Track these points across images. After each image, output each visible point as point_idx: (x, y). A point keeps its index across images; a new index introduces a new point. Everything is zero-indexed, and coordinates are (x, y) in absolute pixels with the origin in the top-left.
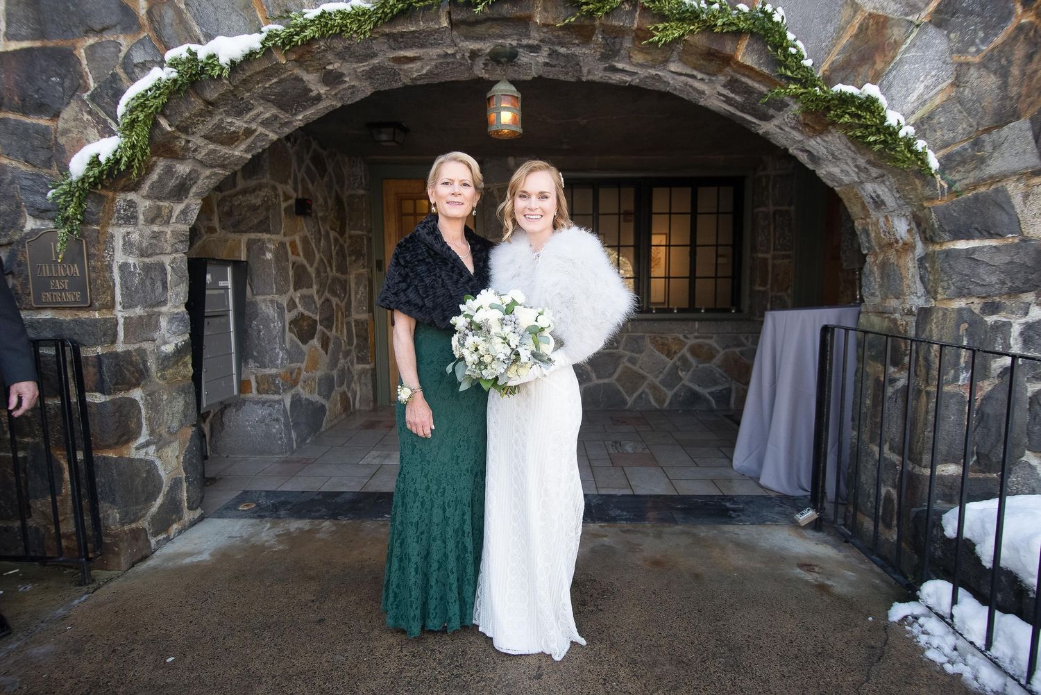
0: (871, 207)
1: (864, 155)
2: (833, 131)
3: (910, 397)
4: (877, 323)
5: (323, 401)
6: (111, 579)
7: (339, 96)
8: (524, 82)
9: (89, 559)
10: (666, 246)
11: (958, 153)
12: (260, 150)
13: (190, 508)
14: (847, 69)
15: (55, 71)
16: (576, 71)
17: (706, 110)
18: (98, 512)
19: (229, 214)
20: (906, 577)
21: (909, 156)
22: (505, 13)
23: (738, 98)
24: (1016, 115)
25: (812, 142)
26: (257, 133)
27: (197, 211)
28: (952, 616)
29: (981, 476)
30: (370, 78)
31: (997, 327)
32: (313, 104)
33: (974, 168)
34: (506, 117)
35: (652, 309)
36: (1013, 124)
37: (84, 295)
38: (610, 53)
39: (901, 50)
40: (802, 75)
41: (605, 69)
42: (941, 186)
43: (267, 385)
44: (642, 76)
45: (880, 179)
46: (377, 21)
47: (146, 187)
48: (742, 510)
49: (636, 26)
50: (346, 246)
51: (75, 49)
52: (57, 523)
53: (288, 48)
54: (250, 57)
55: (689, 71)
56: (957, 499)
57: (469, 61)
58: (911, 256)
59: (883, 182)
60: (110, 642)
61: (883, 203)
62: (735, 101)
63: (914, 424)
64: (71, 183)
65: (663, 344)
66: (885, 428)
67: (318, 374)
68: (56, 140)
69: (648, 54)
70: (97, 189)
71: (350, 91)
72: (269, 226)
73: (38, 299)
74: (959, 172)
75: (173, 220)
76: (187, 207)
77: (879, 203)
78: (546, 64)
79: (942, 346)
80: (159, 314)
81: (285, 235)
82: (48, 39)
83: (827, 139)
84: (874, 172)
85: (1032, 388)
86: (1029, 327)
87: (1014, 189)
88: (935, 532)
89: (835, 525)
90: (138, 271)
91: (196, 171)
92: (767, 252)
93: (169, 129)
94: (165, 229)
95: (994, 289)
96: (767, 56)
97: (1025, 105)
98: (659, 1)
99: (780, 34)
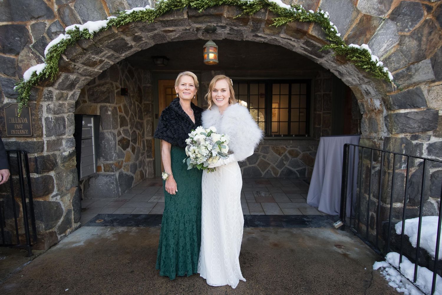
0: (364, 95)
1: (362, 73)
2: (349, 63)
3: (382, 175)
4: (367, 143)
5: (132, 175)
6: (40, 254)
7: (140, 46)
8: (219, 40)
9: (31, 246)
10: (278, 108)
11: (401, 73)
12: (106, 69)
13: (75, 222)
14: (355, 37)
15: (17, 35)
16: (241, 36)
18: (35, 225)
19: (92, 95)
20: (380, 250)
21: (381, 74)
22: (211, 13)
23: (309, 49)
24: (424, 57)
25: (340, 67)
26: (105, 62)
27: (79, 95)
28: (400, 268)
29: (411, 208)
30: (154, 39)
31: (417, 145)
32: (129, 49)
33: (407, 80)
34: (211, 56)
35: (272, 135)
36: (423, 61)
37: (29, 131)
38: (255, 29)
39: (377, 30)
40: (336, 40)
41: (253, 36)
42: (394, 87)
43: (108, 168)
44: (269, 39)
45: (368, 83)
46: (157, 15)
47: (56, 85)
48: (311, 222)
49: (266, 18)
50: (142, 108)
51: (26, 25)
52: (17, 230)
53: (118, 26)
54: (102, 30)
55: (289, 37)
56: (401, 217)
57: (196, 32)
58: (382, 115)
59: (370, 84)
60: (40, 282)
61: (370, 93)
62: (308, 50)
63: (383, 186)
64: (24, 83)
65: (277, 150)
66: (371, 188)
67: (130, 163)
68: (18, 65)
69: (271, 30)
70: (36, 86)
71: (145, 44)
72: (109, 100)
73: (9, 133)
74: (401, 81)
75: (68, 98)
76: (74, 93)
77: (368, 93)
78: (228, 34)
79: (395, 154)
80: (62, 139)
81: (116, 104)
82: (14, 21)
83: (346, 66)
84: (366, 80)
85: (432, 171)
86: (430, 145)
87: (424, 88)
88: (392, 232)
89: (350, 228)
90: (53, 121)
91: (78, 78)
92: (321, 111)
93: (67, 60)
94: (65, 102)
95: (416, 130)
96: (322, 32)
97: (428, 53)
98: (276, 8)
99: (327, 23)
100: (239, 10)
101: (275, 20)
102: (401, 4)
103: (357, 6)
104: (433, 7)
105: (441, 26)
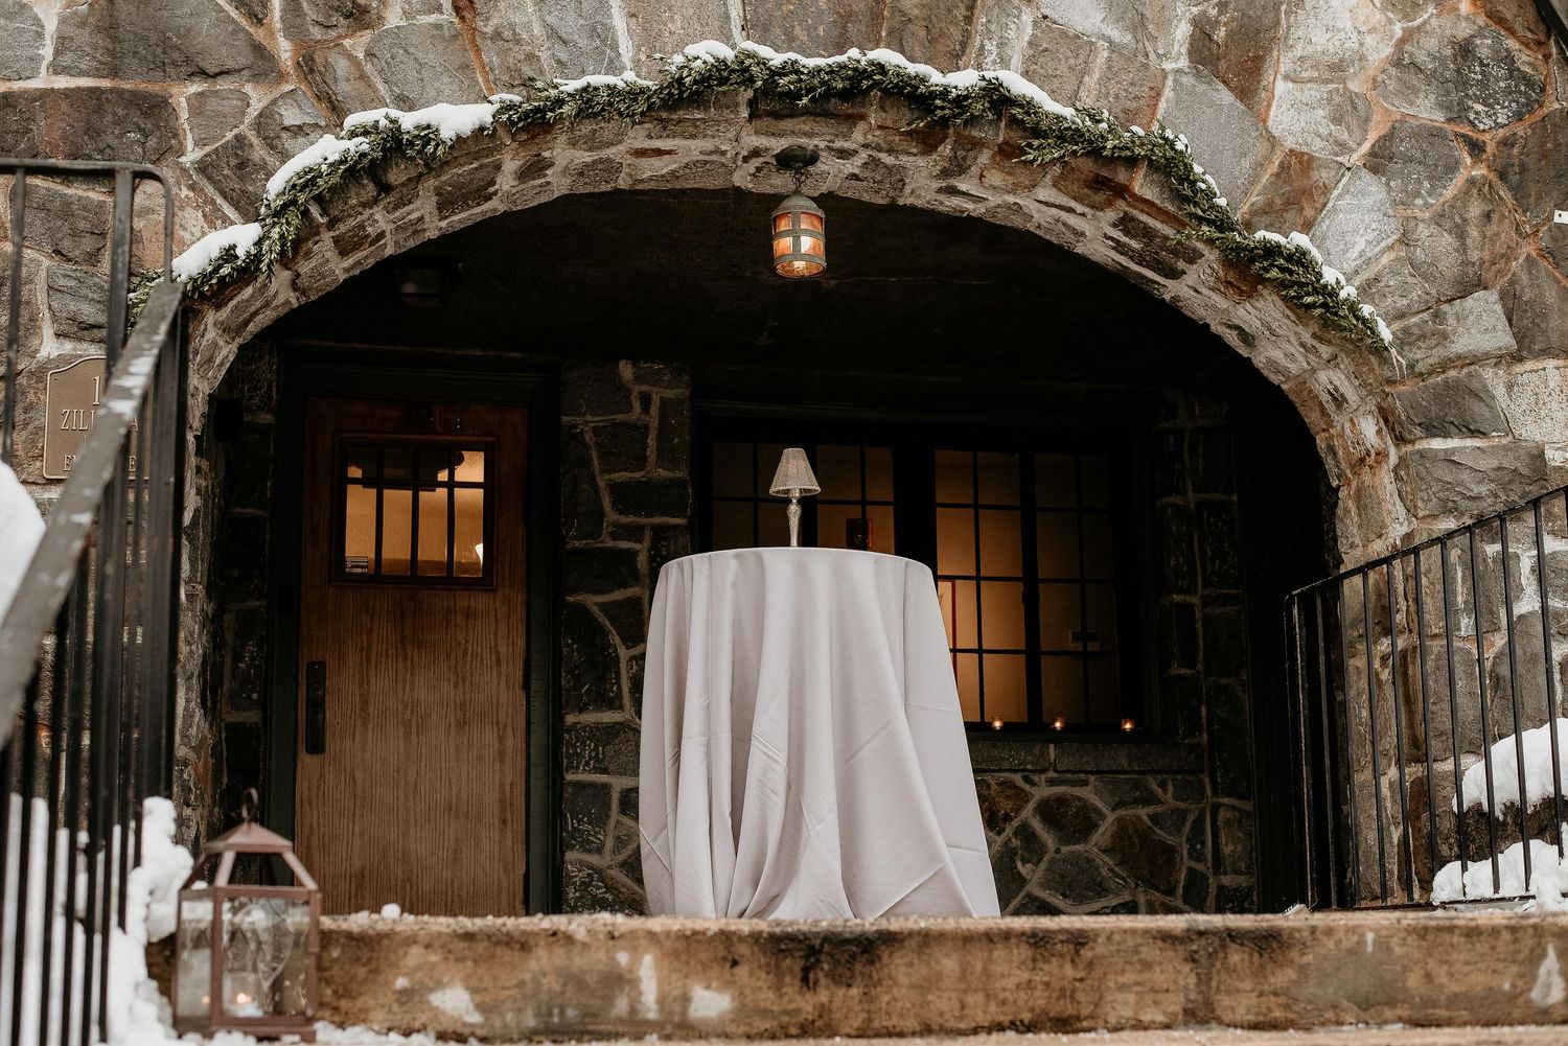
0: (1331, 408)
1: (1307, 325)
2: (1264, 292)
7: (516, 196)
11: (1416, 324)
14: (1271, 213)
15: (136, 124)
16: (895, 189)
17: (1083, 260)
21: (1355, 322)
22: (831, 109)
23: (1134, 244)
24: (1481, 284)
25: (1241, 312)
30: (581, 174)
32: (477, 205)
33: (1437, 345)
36: (1478, 294)
38: (955, 169)
39: (1333, 196)
40: (1216, 216)
41: (940, 190)
42: (1399, 363)
44: (992, 204)
45: (1333, 361)
46: (656, 103)
49: (1000, 139)
51: (170, 96)
54: (478, 132)
55: (1065, 202)
57: (739, 163)
58: (1386, 468)
59: (1337, 366)
61: (1344, 398)
62: (1130, 247)
69: (1013, 175)
73: (56, 465)
74: (1419, 348)
77: (1339, 401)
78: (851, 176)
82: (122, 79)
83: (1258, 305)
84: (1325, 351)
87: (1493, 379)
92: (1192, 592)
95: (1485, 505)
96: (1171, 190)
97: (1491, 274)
98: (1035, 113)
99: (1185, 165)
100: (918, 108)
101: (1030, 145)
102: (1394, 128)
103: (1270, 124)
104: (1484, 143)
105: (1516, 200)
